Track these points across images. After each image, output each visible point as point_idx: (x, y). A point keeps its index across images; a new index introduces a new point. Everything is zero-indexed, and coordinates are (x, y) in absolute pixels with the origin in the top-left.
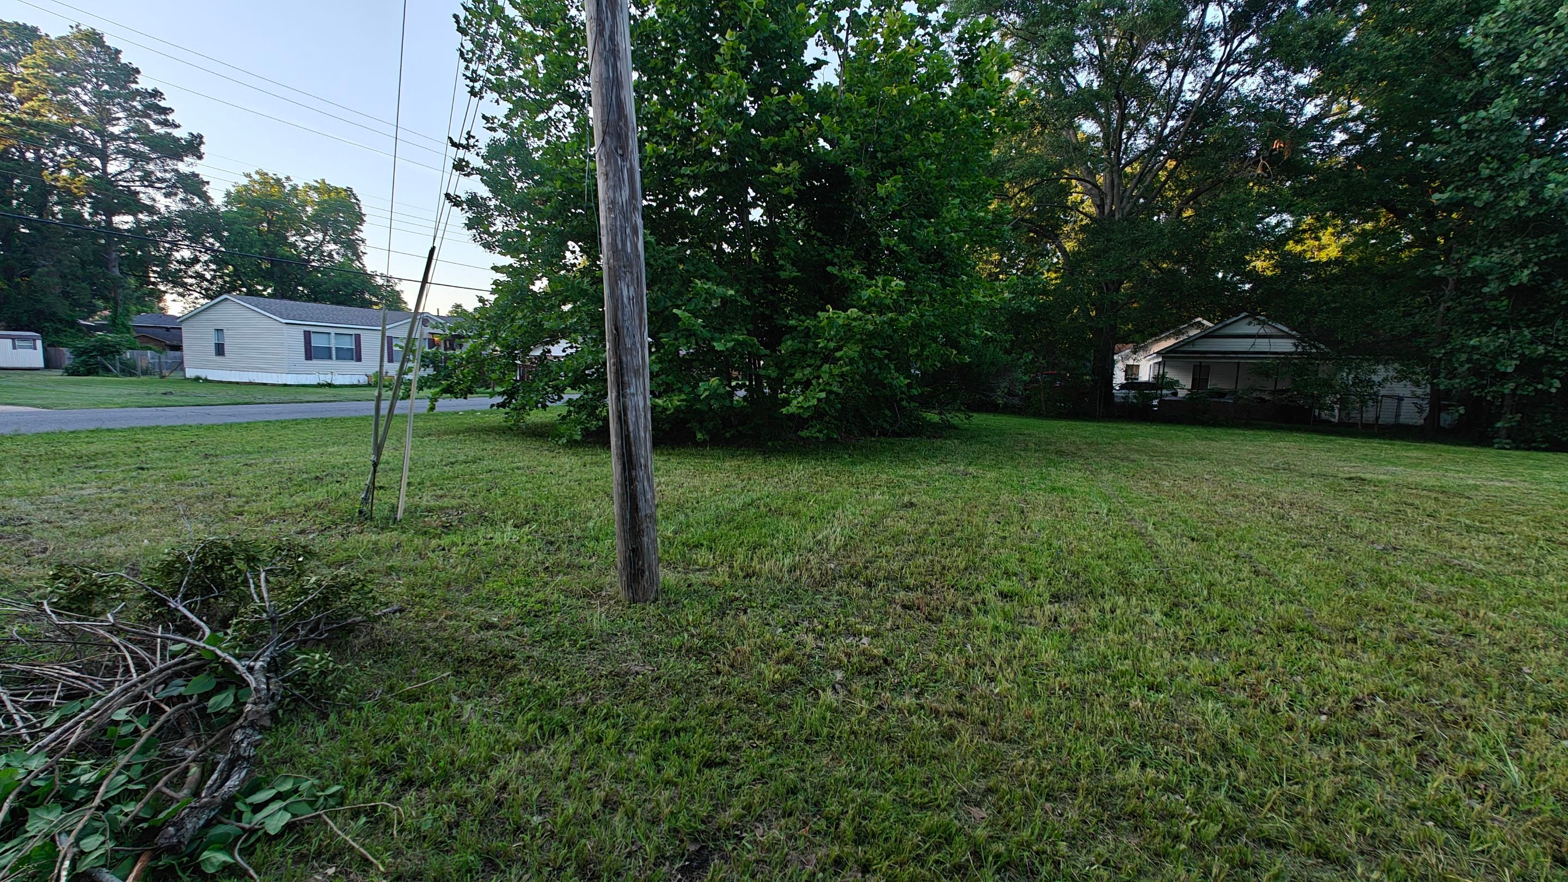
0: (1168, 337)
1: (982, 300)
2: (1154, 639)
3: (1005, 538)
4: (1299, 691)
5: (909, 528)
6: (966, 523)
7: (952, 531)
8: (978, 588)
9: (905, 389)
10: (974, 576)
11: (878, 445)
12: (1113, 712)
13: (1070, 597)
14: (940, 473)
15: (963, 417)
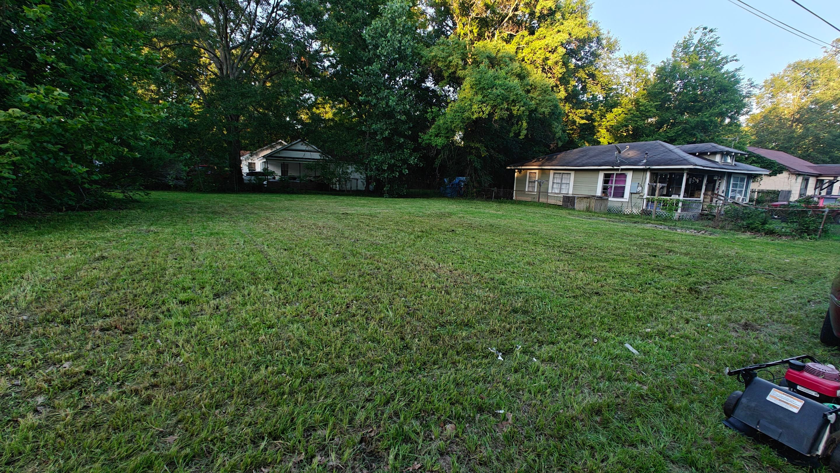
0: (267, 149)
1: (143, 115)
2: (270, 303)
3: (181, 268)
4: (329, 308)
5: (102, 274)
6: (151, 264)
7: (140, 270)
8: (164, 303)
9: (86, 176)
10: (160, 295)
11: (67, 218)
12: (251, 347)
13: (226, 293)
14: (127, 233)
15: (142, 194)
